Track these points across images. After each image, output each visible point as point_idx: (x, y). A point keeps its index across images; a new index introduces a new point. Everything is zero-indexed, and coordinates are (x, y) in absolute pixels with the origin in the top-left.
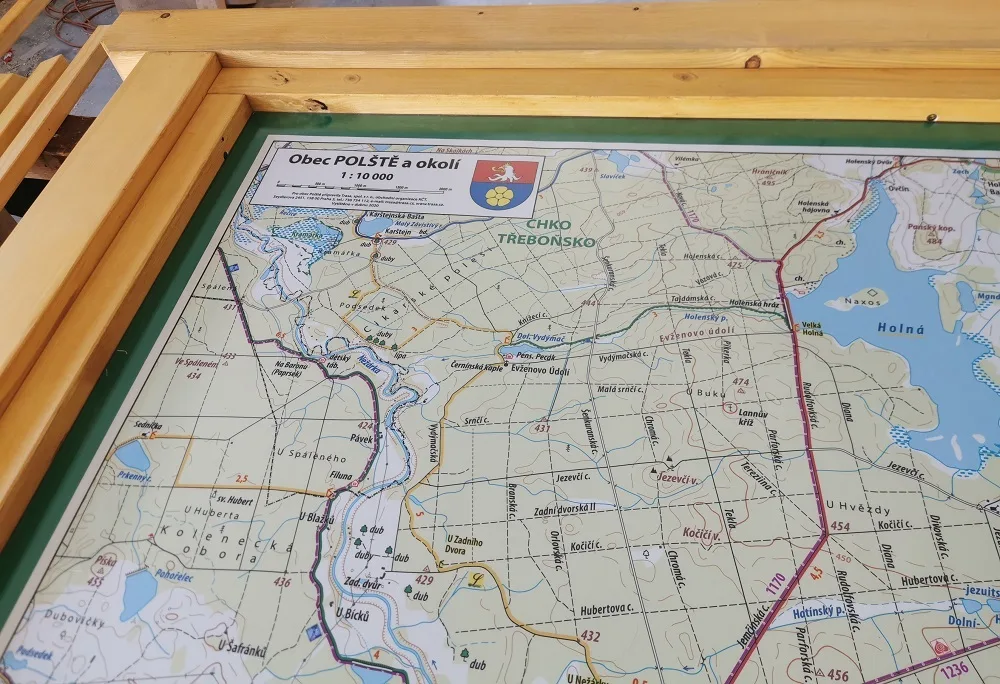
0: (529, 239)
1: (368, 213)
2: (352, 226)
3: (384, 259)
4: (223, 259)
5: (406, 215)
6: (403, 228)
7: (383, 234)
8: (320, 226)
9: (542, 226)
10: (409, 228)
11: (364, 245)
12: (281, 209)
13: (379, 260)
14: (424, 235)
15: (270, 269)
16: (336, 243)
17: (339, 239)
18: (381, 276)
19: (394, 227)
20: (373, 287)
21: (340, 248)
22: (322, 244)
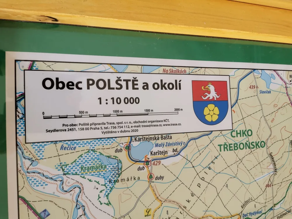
0: (235, 147)
1: (133, 139)
2: (125, 153)
3: (157, 178)
4: (30, 207)
5: (160, 136)
6: (161, 149)
7: (150, 157)
8: (100, 157)
9: (239, 135)
10: (165, 149)
11: (139, 169)
12: (59, 145)
13: (154, 180)
14: (177, 153)
15: (77, 207)
16: (119, 171)
17: (120, 167)
18: (160, 194)
19: (155, 149)
20: (158, 203)
21: (124, 176)
22: (109, 174)
